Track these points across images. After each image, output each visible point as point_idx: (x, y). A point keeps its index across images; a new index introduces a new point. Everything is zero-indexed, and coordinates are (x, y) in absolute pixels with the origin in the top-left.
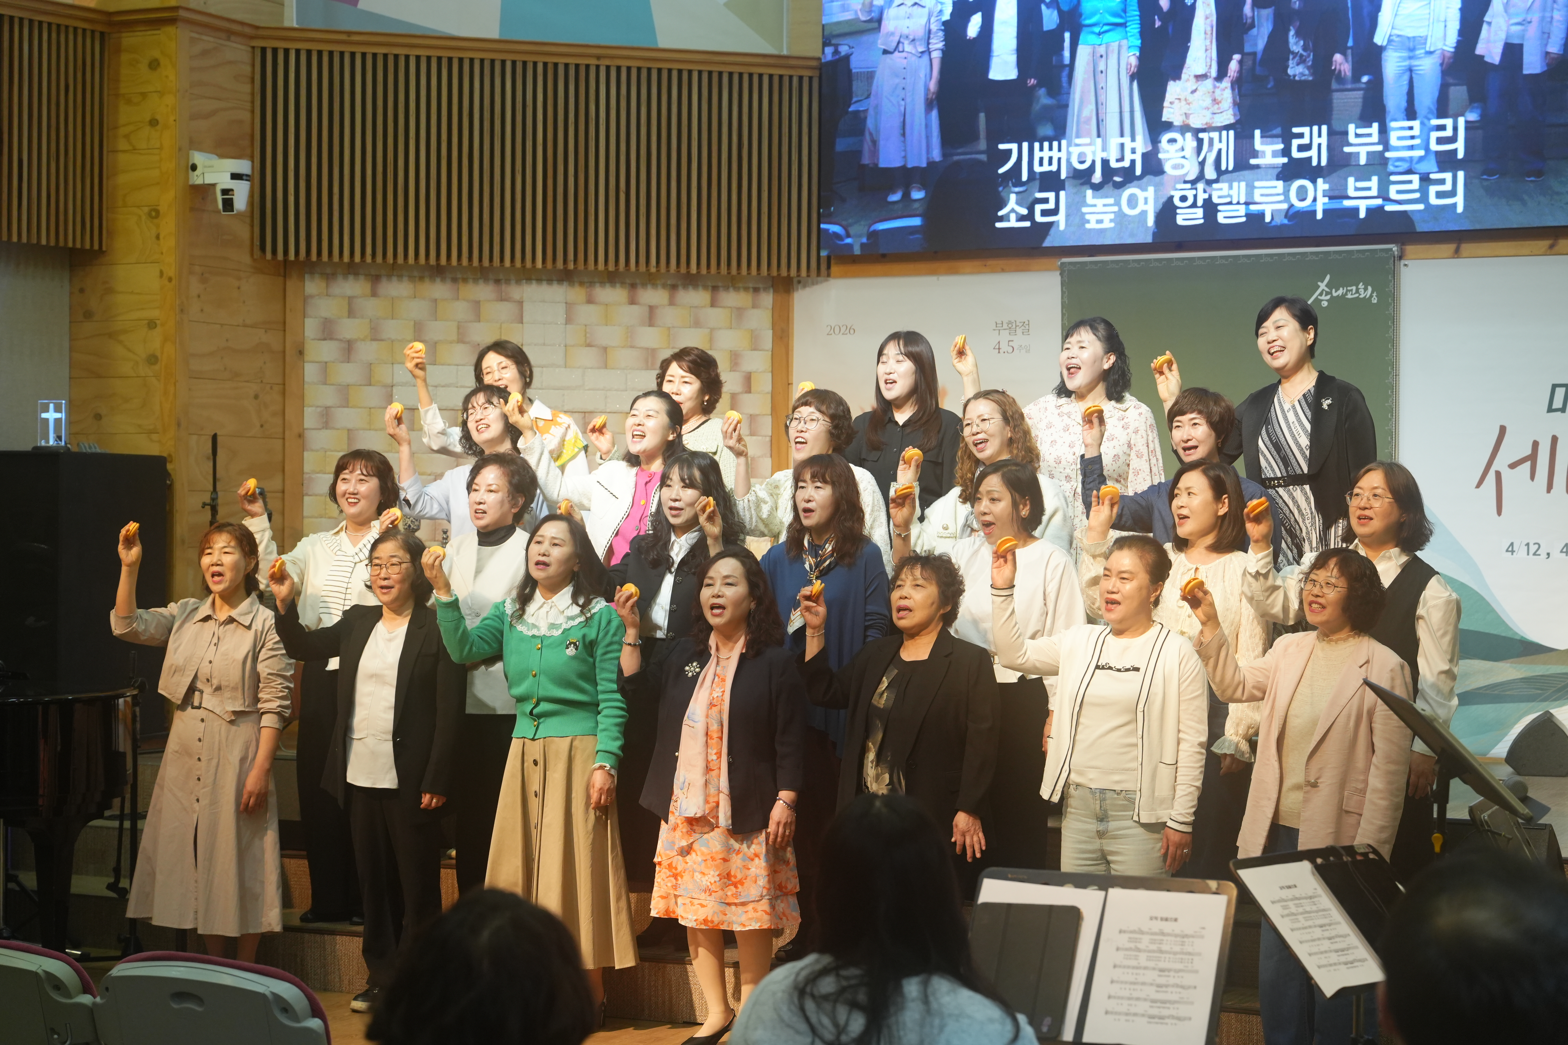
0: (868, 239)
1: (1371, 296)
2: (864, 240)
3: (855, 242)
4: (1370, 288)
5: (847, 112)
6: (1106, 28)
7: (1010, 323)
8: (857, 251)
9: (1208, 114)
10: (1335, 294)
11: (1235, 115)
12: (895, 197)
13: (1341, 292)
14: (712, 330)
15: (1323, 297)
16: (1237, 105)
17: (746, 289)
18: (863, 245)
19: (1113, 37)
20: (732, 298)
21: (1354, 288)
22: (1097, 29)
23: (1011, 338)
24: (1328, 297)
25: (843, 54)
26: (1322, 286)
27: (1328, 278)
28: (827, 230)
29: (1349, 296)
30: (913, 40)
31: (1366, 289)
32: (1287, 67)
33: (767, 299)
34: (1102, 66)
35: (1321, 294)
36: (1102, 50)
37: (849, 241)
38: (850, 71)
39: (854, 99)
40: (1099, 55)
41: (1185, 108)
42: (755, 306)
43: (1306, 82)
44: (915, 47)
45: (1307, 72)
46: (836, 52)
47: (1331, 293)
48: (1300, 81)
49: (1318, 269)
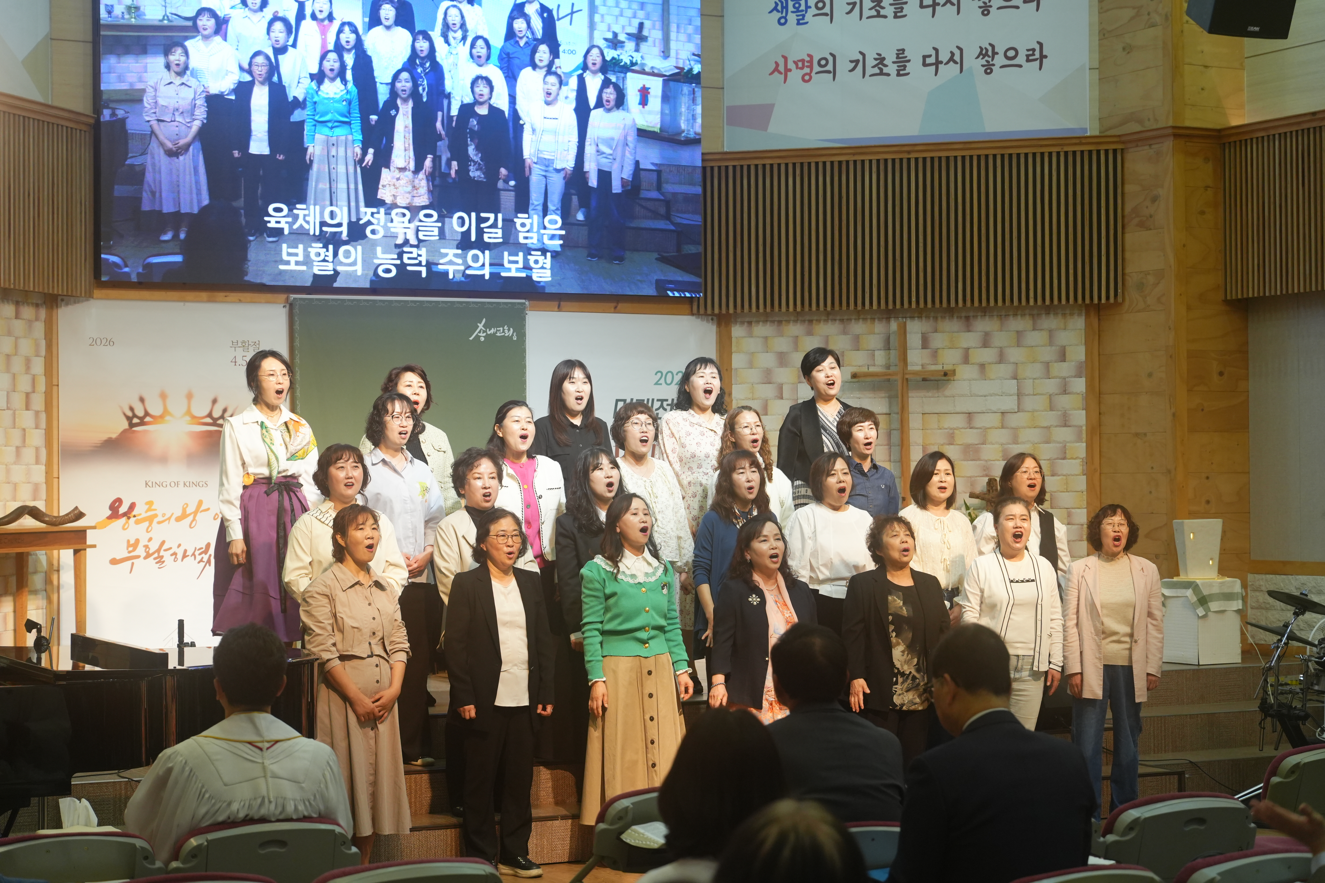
0: (143, 270)
1: (513, 335)
2: (140, 270)
3: (132, 271)
4: (511, 329)
5: (124, 165)
6: (336, 124)
7: (244, 342)
8: (134, 278)
9: (409, 196)
10: (489, 333)
11: (429, 199)
12: (167, 237)
13: (492, 331)
14: (17, 338)
15: (481, 334)
16: (430, 192)
17: (32, 304)
18: (139, 274)
19: (341, 132)
20: (28, 312)
21: (501, 329)
22: (330, 125)
23: (245, 354)
24: (485, 334)
25: (119, 117)
26: (481, 326)
27: (484, 320)
28: (108, 260)
29: (498, 334)
30: (182, 113)
31: (509, 330)
32: (469, 171)
33: (43, 313)
34: (333, 152)
35: (480, 332)
36: (334, 140)
37: (127, 270)
38: (126, 131)
39: (130, 155)
40: (331, 143)
41: (394, 191)
42: (37, 319)
43: (482, 182)
44: (184, 118)
45: (483, 176)
46: (113, 114)
47: (486, 332)
48: (477, 181)
49: (478, 314)
